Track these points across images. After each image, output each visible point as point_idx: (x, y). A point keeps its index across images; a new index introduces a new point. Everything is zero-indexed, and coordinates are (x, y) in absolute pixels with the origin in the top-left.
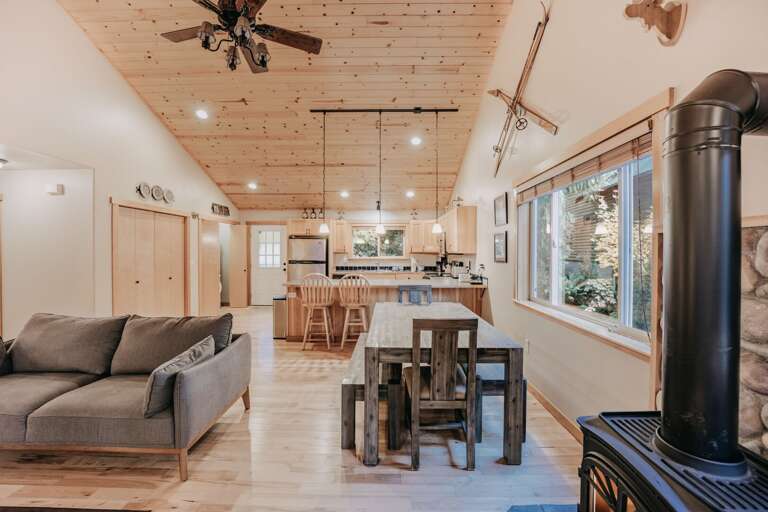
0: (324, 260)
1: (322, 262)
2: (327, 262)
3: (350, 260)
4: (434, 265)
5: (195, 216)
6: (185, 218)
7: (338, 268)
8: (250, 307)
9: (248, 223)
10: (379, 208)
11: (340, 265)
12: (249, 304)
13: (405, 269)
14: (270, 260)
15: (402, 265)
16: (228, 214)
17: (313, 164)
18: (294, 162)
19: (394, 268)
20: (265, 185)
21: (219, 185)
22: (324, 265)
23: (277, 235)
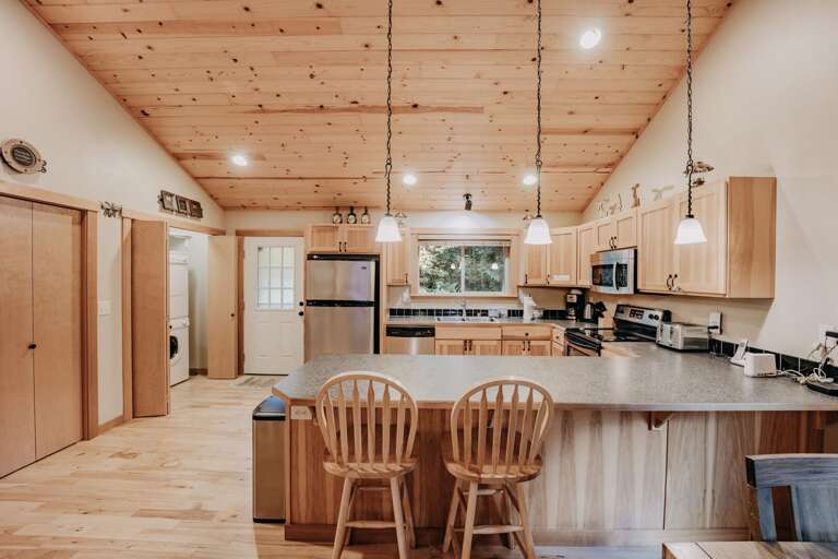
0: (372, 299)
1: (368, 304)
2: (376, 304)
3: (413, 298)
4: (562, 307)
5: (111, 211)
6: (83, 213)
7: (393, 312)
8: (243, 379)
9: (240, 234)
10: (468, 206)
11: (398, 306)
12: (240, 371)
13: (512, 313)
14: (276, 299)
15: (504, 308)
16: (201, 216)
17: (356, 107)
18: (317, 103)
19: (490, 314)
20: (264, 159)
21: (177, 158)
22: (372, 309)
23: (289, 253)
